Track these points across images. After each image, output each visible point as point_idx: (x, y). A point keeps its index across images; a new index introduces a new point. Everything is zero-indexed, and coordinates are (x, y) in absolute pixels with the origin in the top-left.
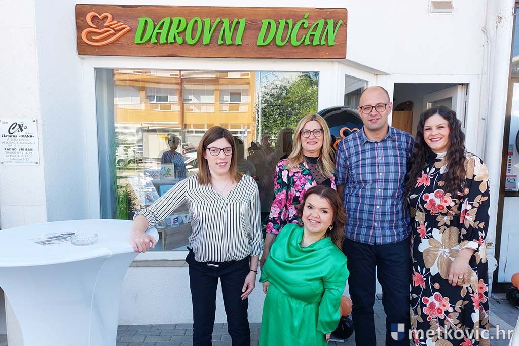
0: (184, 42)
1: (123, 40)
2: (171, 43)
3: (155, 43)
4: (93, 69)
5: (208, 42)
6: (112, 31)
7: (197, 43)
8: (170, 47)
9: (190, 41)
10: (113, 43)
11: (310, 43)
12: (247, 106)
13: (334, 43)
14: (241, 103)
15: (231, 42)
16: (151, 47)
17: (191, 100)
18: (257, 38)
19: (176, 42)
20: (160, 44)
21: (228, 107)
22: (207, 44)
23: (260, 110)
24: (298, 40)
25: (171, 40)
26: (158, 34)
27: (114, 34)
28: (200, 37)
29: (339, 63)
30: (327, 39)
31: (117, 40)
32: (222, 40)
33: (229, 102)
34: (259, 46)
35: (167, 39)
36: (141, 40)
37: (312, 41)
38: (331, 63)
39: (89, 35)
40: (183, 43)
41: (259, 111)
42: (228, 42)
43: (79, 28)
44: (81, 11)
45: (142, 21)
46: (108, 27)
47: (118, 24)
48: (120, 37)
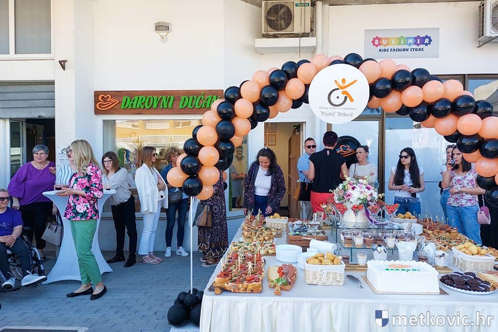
1: (116, 107)
2: (138, 108)
3: (131, 108)
4: (102, 120)
5: (156, 107)
6: (111, 103)
7: (150, 108)
8: (138, 110)
9: (147, 107)
10: (110, 109)
11: (205, 107)
15: (167, 107)
16: (129, 110)
18: (179, 104)
19: (140, 107)
20: (133, 109)
27: (112, 105)
28: (152, 105)
31: (112, 107)
32: (162, 106)
34: (180, 108)
35: (136, 106)
39: (100, 105)
40: (144, 108)
43: (96, 102)
44: (97, 94)
45: (125, 98)
46: (109, 101)
47: (113, 100)
48: (114, 106)
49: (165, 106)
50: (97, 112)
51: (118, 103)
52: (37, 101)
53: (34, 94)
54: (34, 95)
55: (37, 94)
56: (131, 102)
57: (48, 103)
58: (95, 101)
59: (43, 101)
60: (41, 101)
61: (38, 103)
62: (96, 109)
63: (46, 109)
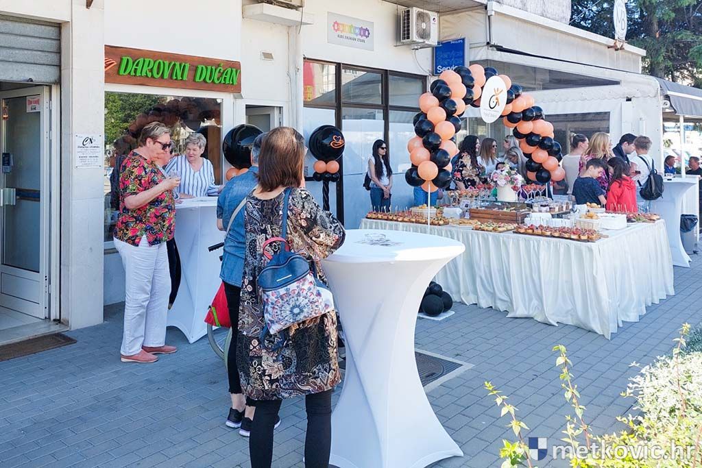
1: (110, 71)
3: (134, 76)
5: (167, 78)
7: (160, 77)
8: (143, 78)
9: (156, 76)
11: (224, 82)
13: (236, 84)
15: (181, 78)
16: (131, 78)
18: (196, 77)
19: (147, 76)
20: (137, 76)
24: (218, 80)
25: (144, 74)
26: (136, 69)
28: (162, 74)
30: (233, 81)
32: (176, 76)
34: (197, 82)
35: (141, 74)
36: (124, 72)
40: (152, 77)
45: (125, 59)
47: (109, 60)
48: (108, 70)
49: (179, 78)
51: (116, 65)
56: (134, 67)
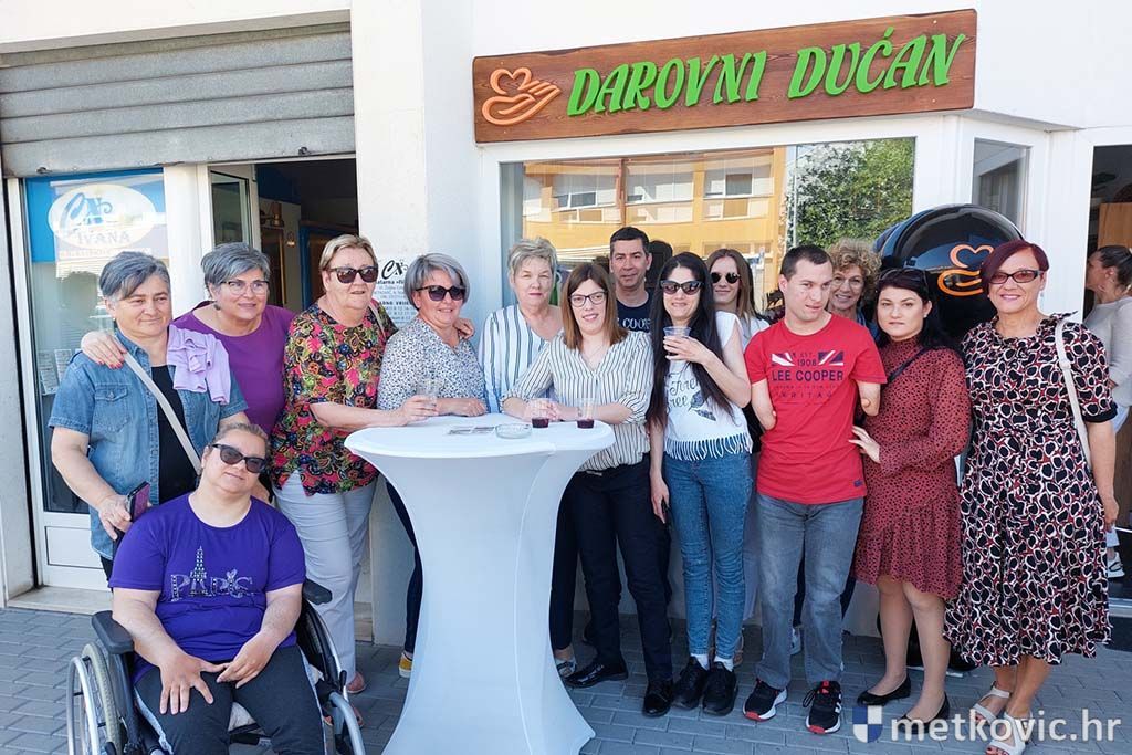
0: (652, 105)
1: (549, 112)
2: (629, 110)
3: (602, 112)
4: (498, 165)
5: (695, 102)
6: (532, 99)
7: (674, 104)
8: (627, 115)
9: (662, 103)
10: (529, 118)
11: (895, 84)
12: (766, 203)
13: (947, 81)
14: (752, 195)
15: (738, 98)
16: (594, 119)
17: (640, 197)
18: (789, 84)
19: (637, 106)
20: (609, 113)
21: (722, 206)
22: (693, 106)
23: (794, 209)
24: (870, 81)
25: (629, 103)
26: (607, 96)
27: (534, 103)
28: (680, 94)
29: (959, 116)
30: (931, 73)
31: (538, 112)
32: (721, 95)
33: (724, 196)
34: (791, 99)
35: (621, 104)
36: (578, 109)
37: (899, 79)
38: (942, 118)
39: (495, 107)
40: (650, 107)
41: (792, 213)
42: (733, 96)
43: (479, 98)
44: (482, 69)
45: (580, 76)
46: (525, 91)
47: (540, 86)
48: (543, 108)
50: (485, 132)
51: (558, 95)
52: (291, 98)
53: (281, 71)
54: (281, 78)
55: (292, 70)
56: (604, 89)
57: (330, 103)
58: (475, 95)
59: (311, 95)
60: (304, 96)
61: (295, 104)
62: (480, 123)
63: (326, 124)
